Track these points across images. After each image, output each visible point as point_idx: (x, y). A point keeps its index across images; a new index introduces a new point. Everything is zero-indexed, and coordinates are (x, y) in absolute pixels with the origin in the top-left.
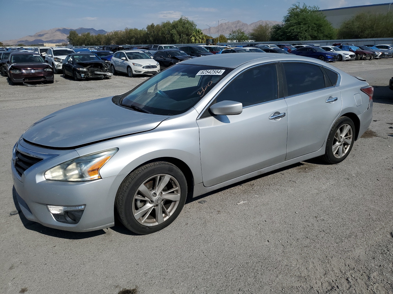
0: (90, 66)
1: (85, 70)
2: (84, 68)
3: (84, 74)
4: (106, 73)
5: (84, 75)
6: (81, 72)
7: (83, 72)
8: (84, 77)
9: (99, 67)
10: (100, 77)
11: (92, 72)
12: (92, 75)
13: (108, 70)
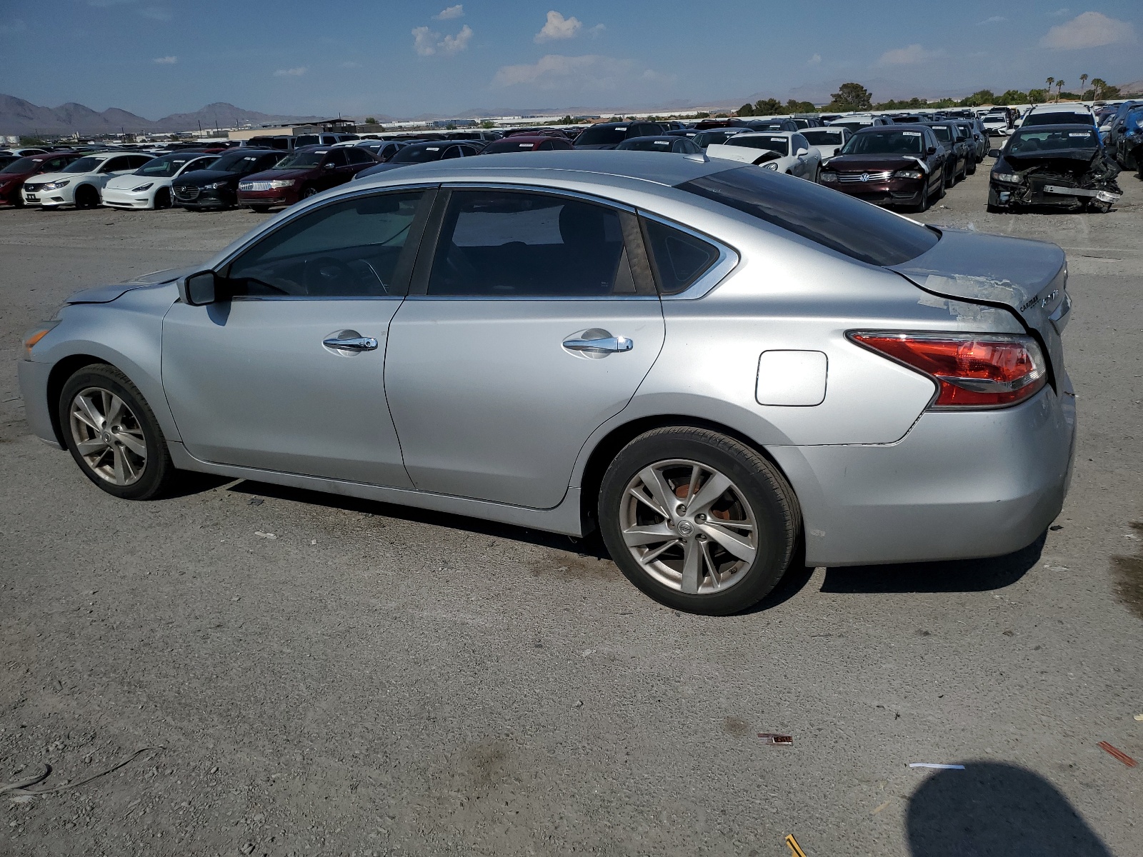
0: (1035, 168)
1: (1015, 178)
2: (1013, 174)
3: (1008, 193)
4: (1091, 193)
5: (1009, 196)
6: (1002, 186)
7: (1008, 184)
8: (1007, 202)
9: (1068, 173)
10: (1062, 205)
11: (1038, 187)
12: (1033, 197)
13: (1108, 182)
